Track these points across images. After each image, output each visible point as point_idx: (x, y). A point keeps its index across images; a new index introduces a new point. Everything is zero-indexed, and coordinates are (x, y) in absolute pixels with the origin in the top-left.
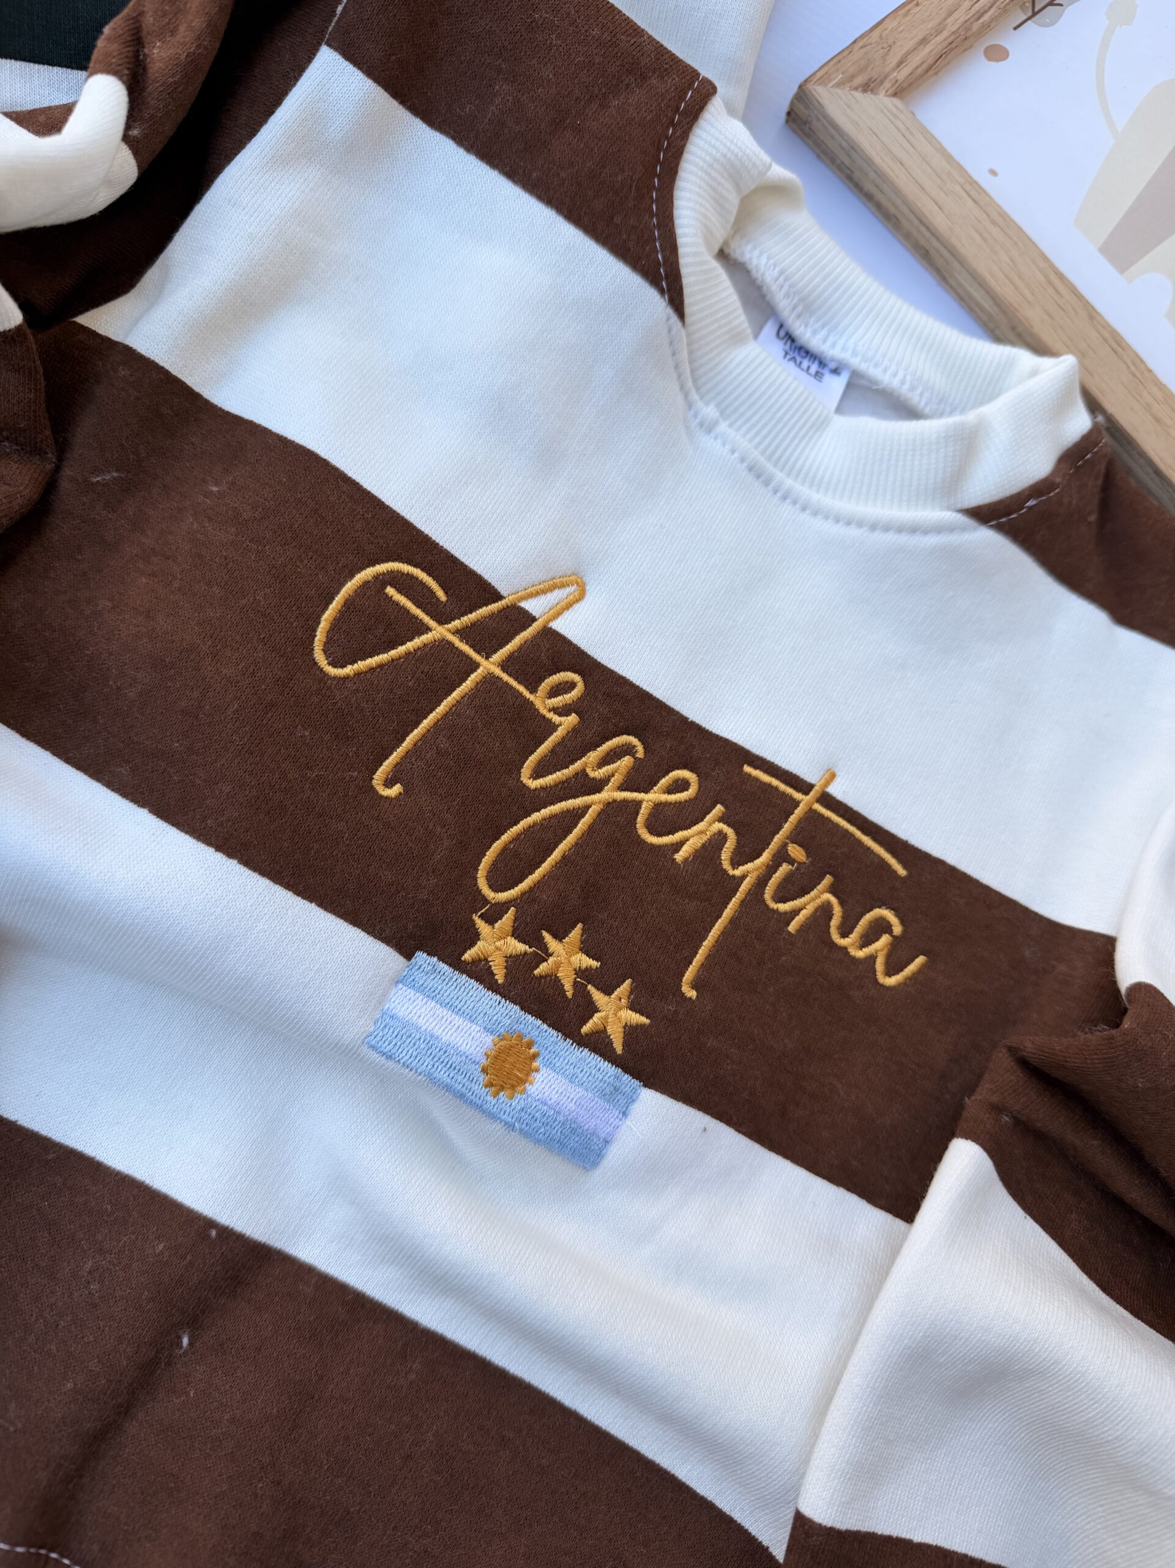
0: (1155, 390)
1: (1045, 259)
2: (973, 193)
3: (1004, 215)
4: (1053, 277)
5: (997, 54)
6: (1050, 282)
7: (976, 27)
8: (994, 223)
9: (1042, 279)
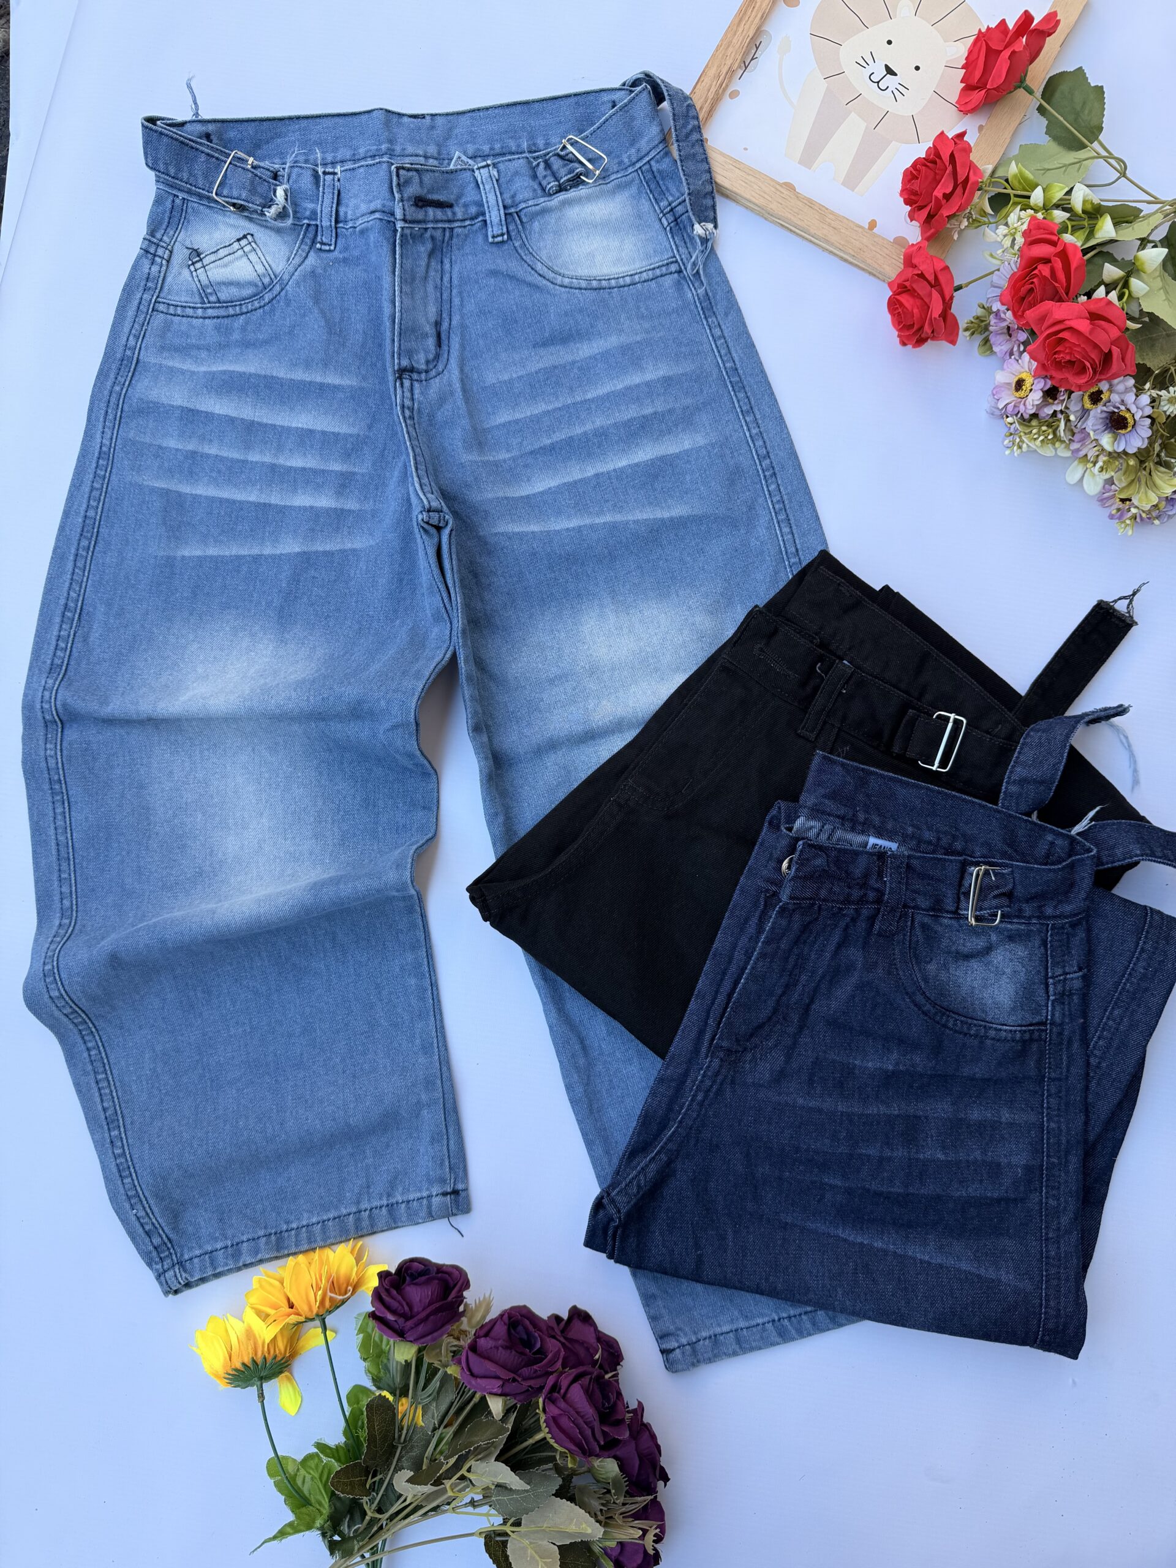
0: (831, 216)
1: (773, 180)
2: (738, 166)
3: (752, 169)
4: (778, 187)
5: (734, 94)
6: (777, 190)
7: (721, 91)
8: (749, 174)
9: (773, 189)
